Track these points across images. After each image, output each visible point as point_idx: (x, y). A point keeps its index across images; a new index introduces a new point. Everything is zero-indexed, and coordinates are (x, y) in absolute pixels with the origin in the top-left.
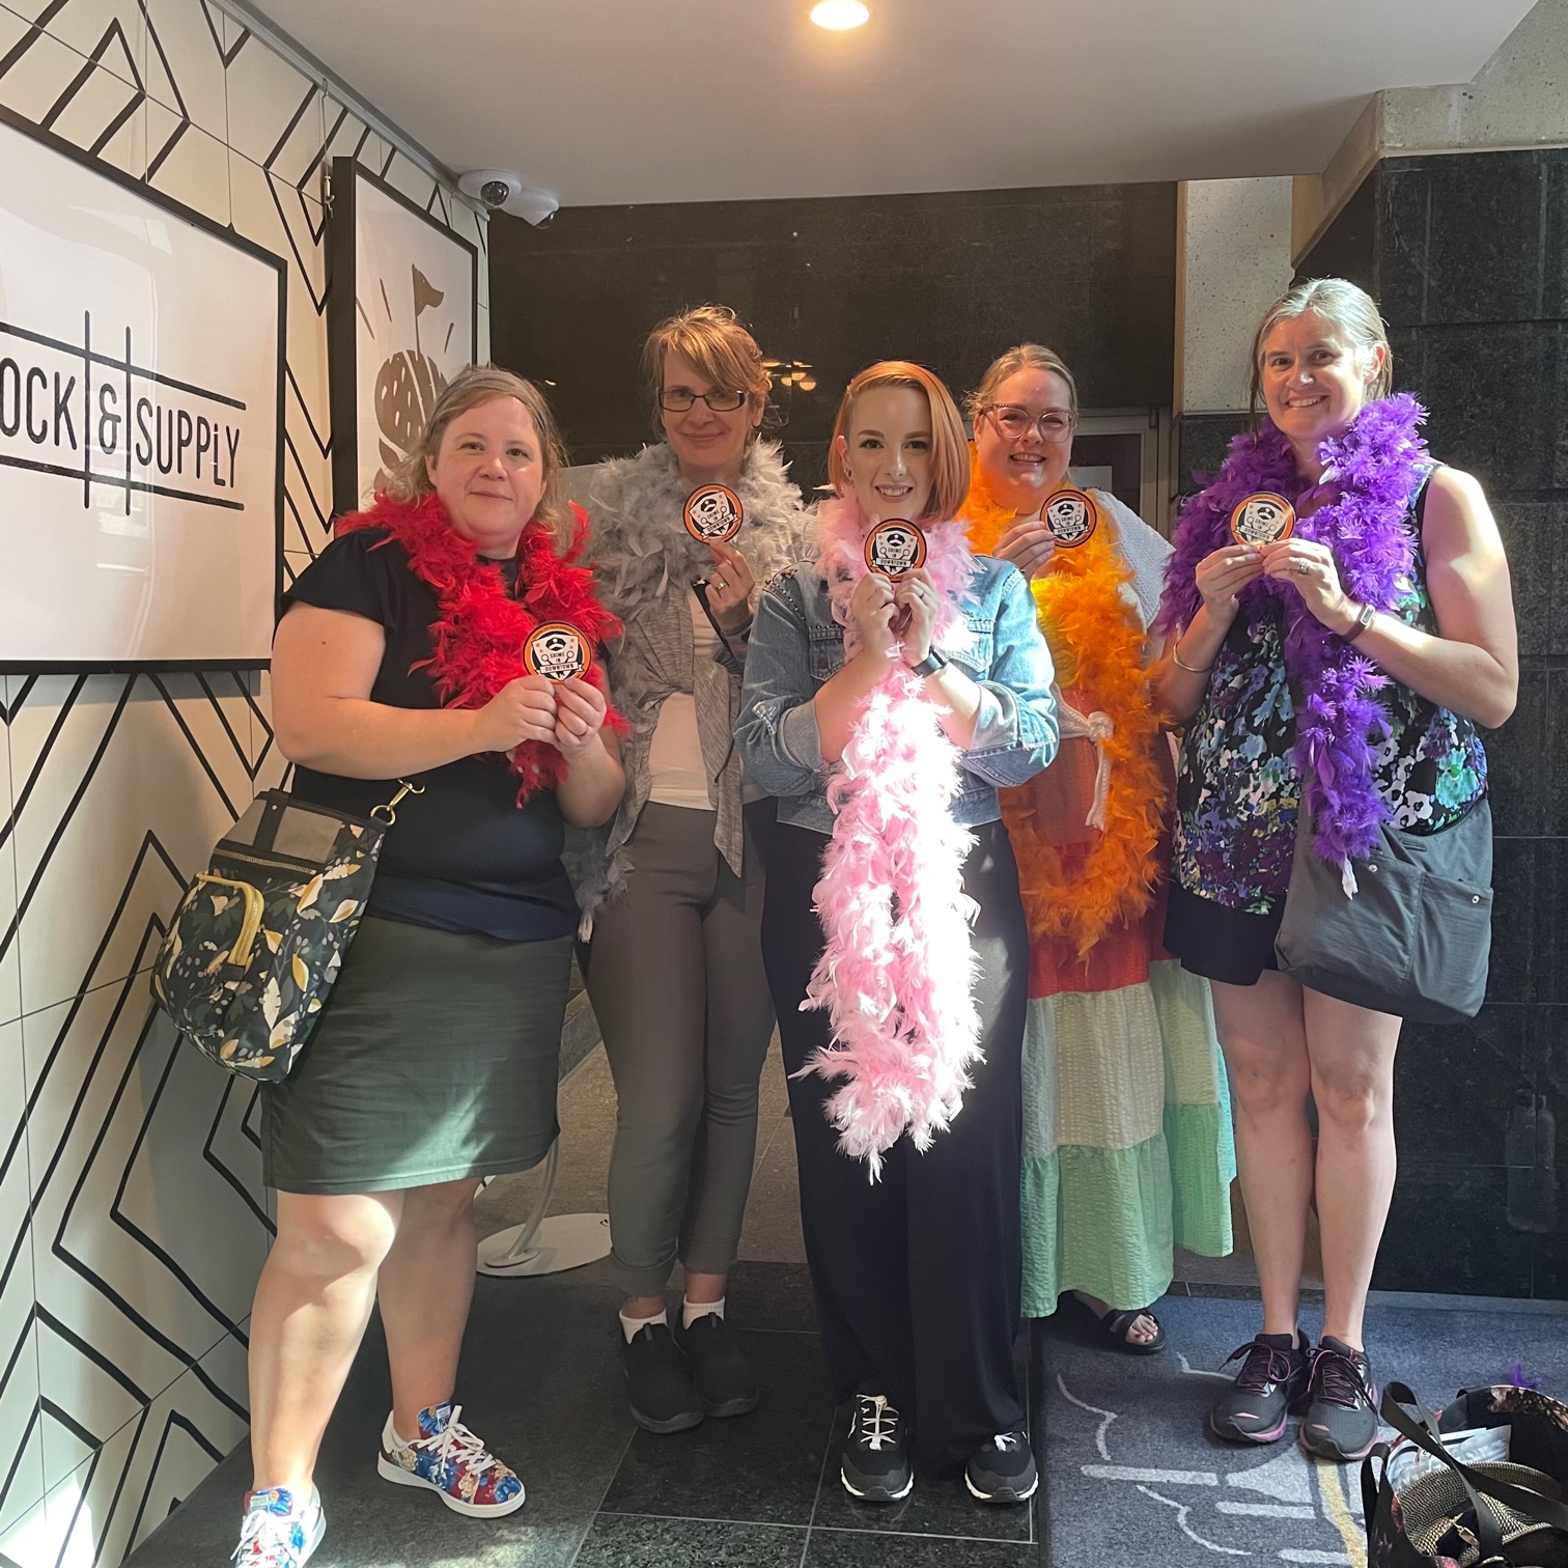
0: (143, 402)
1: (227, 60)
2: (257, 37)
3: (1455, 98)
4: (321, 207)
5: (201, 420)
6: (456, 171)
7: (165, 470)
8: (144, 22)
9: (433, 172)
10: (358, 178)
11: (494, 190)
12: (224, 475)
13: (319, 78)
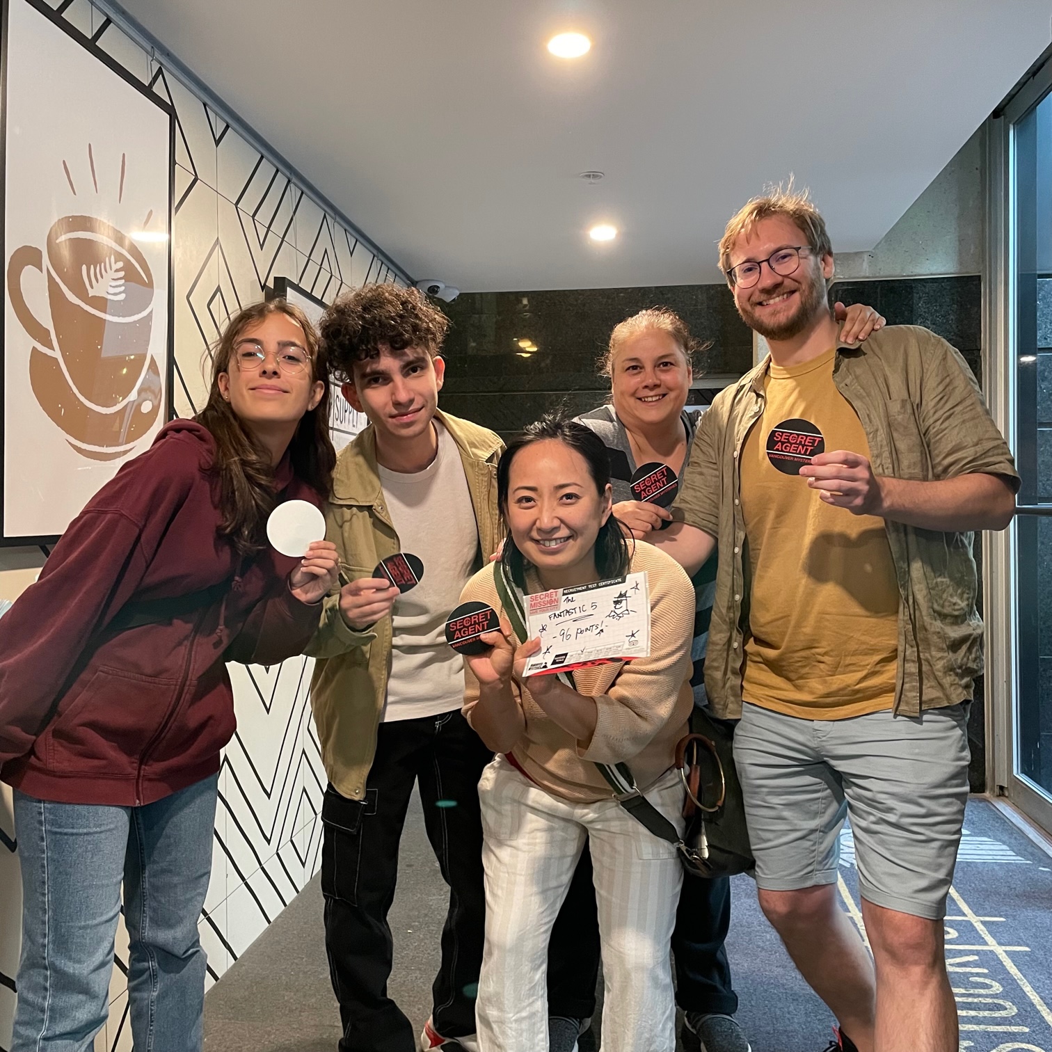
0: (338, 396)
1: (352, 254)
2: (360, 242)
3: (866, 257)
6: (416, 279)
7: (341, 422)
8: (333, 248)
11: (434, 290)
12: (355, 424)
13: (375, 252)
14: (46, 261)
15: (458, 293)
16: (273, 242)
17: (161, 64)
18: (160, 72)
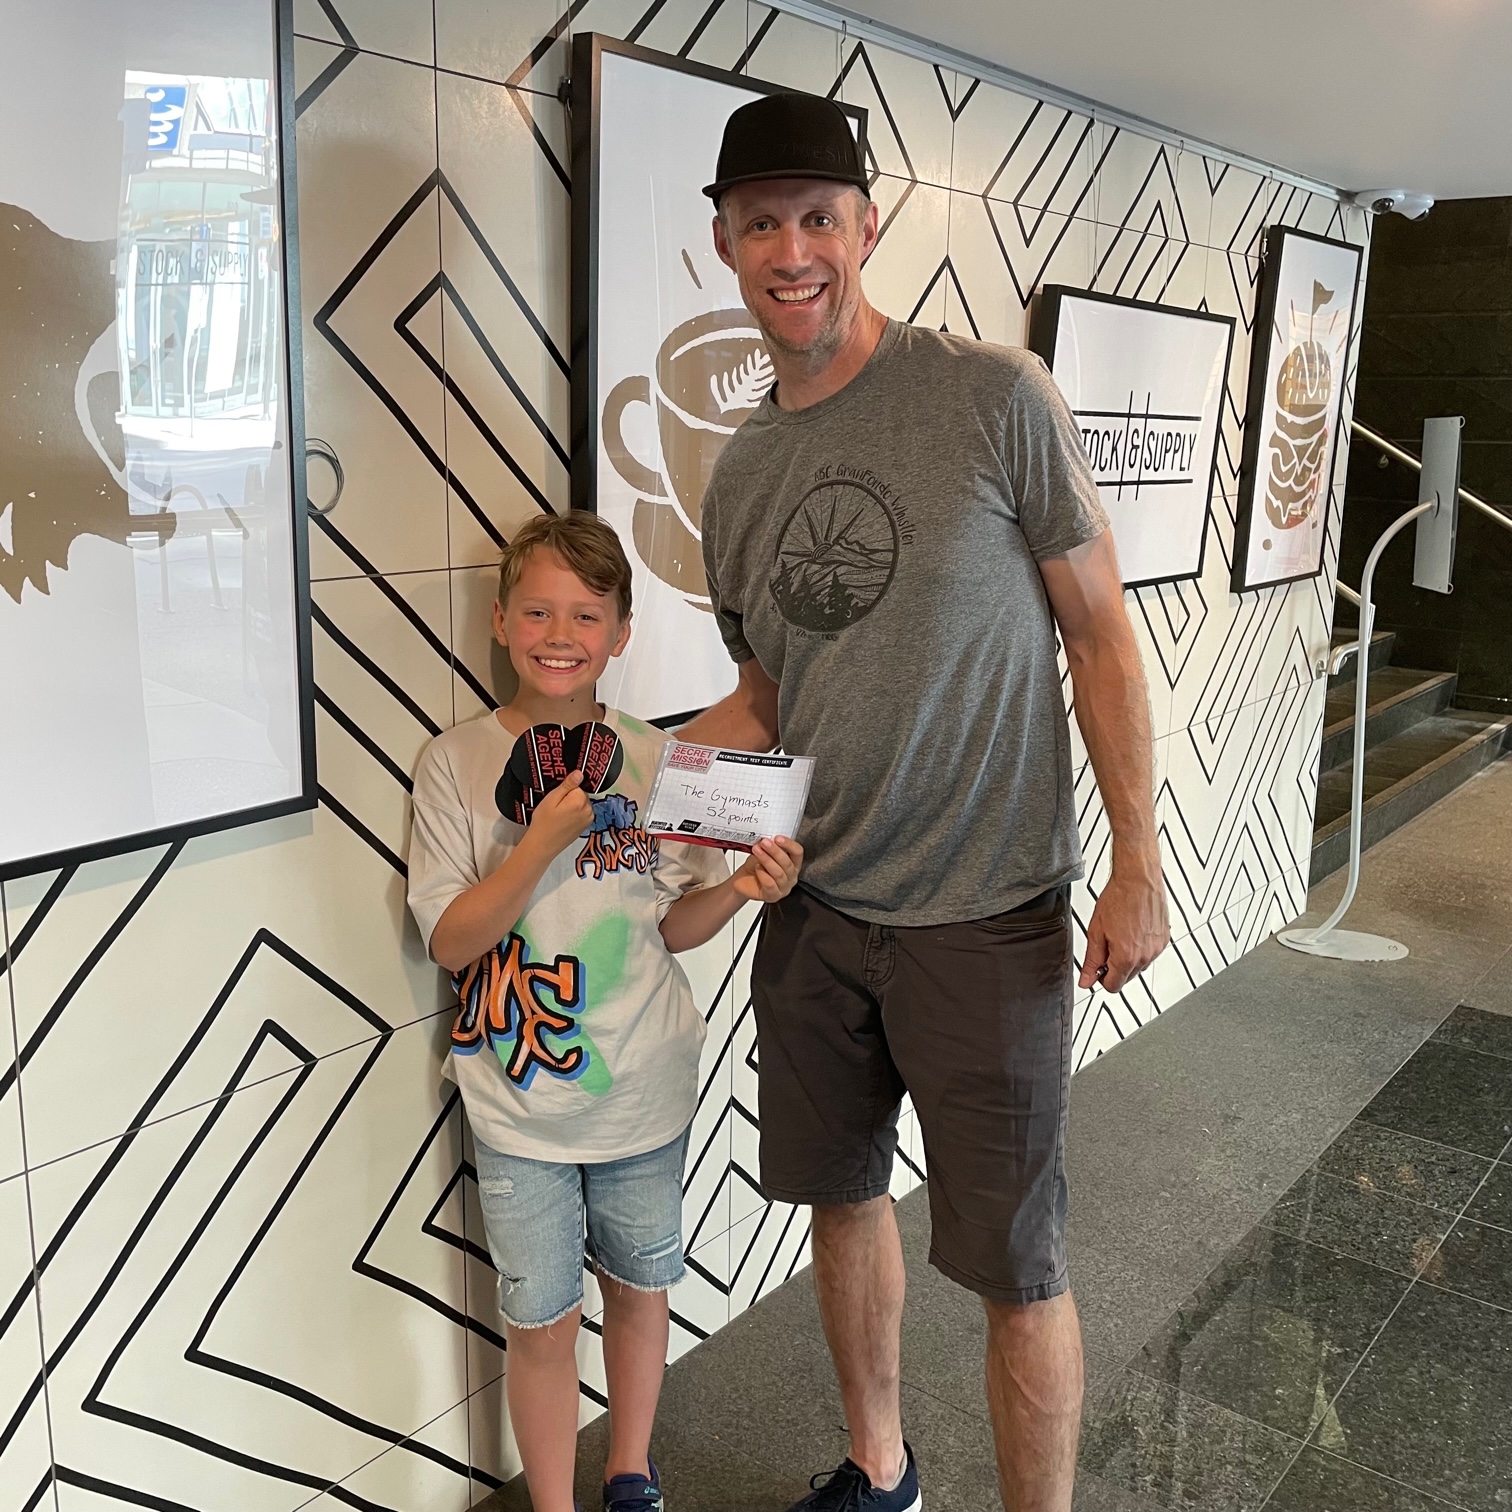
0: (1152, 433)
1: (1213, 192)
2: (1234, 166)
4: (1258, 260)
5: (1178, 435)
7: (1156, 470)
8: (1174, 196)
9: (1337, 198)
10: (1286, 235)
11: (1383, 203)
12: (1185, 465)
13: (1266, 171)
14: (655, 389)
15: (1433, 203)
16: (1052, 225)
17: (861, 38)
18: (860, 49)
